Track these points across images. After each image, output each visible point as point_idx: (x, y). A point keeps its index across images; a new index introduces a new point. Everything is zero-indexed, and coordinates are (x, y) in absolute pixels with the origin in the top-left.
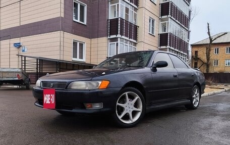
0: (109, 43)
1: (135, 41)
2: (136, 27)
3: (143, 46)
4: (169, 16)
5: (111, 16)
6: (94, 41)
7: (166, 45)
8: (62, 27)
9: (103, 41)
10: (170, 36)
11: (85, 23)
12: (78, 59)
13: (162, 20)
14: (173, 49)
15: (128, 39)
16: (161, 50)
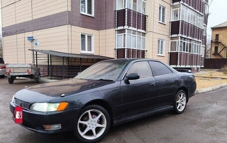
0: (117, 35)
3: (152, 36)
4: (182, 2)
6: (102, 32)
7: (178, 33)
8: (70, 21)
9: (111, 32)
10: (182, 23)
11: (93, 15)
12: (86, 52)
13: (174, 7)
14: (185, 37)
15: (135, 29)
16: (172, 38)
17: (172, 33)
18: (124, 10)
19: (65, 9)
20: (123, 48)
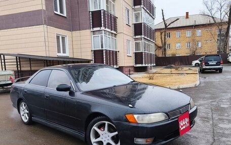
0: (93, 36)
1: (115, 33)
2: (115, 18)
3: (122, 37)
4: (142, 6)
6: (76, 33)
7: (141, 35)
8: (45, 21)
9: (86, 34)
10: (144, 26)
11: (65, 15)
12: (61, 54)
13: (135, 10)
14: (146, 38)
15: (109, 30)
16: (136, 39)
17: (135, 35)
18: (100, 11)
19: (39, 8)
20: (101, 49)
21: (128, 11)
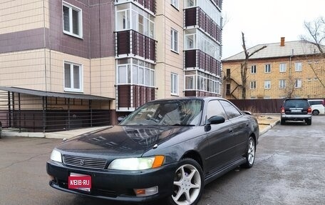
0: (117, 65)
1: (153, 62)
2: (154, 43)
3: (163, 69)
4: (197, 26)
5: (119, 28)
6: (95, 61)
7: (194, 66)
8: (47, 43)
9: (109, 62)
10: (199, 53)
11: (81, 36)
12: (72, 89)
13: (187, 32)
14: (203, 70)
15: (143, 59)
16: (187, 72)
17: (186, 66)
18: (128, 32)
19: (40, 25)
20: (127, 84)
21: (176, 33)
